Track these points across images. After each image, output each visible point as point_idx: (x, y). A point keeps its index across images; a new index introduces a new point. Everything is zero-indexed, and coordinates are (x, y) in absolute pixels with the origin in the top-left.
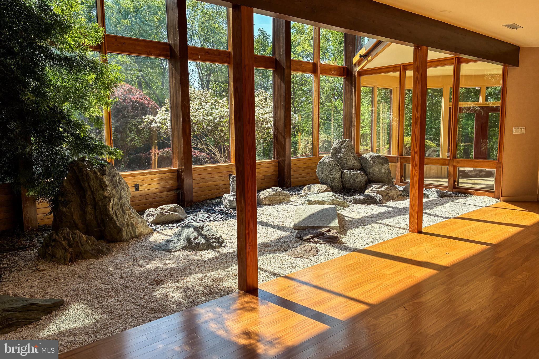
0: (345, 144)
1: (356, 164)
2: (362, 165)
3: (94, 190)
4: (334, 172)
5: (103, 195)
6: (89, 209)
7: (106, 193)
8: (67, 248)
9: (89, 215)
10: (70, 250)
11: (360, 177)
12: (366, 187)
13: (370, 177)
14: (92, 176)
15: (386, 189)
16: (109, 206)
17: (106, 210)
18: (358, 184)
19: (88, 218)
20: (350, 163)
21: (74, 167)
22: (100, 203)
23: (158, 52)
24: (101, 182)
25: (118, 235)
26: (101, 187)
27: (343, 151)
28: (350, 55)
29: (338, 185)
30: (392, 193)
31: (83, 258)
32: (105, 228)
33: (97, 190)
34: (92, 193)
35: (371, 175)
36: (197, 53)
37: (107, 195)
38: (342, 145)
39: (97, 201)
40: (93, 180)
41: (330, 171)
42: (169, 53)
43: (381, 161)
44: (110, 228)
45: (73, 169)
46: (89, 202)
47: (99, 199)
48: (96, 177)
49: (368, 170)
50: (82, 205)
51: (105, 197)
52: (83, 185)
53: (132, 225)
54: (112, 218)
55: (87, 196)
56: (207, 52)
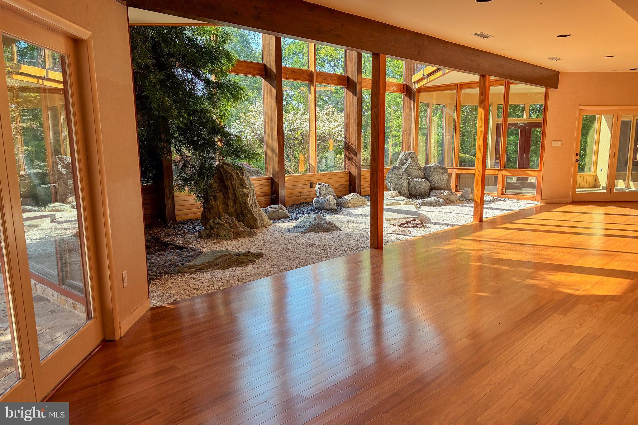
0: (410, 155)
1: (421, 174)
2: (425, 175)
3: (236, 187)
4: (402, 181)
5: (243, 192)
6: (231, 203)
7: (245, 191)
8: (230, 229)
9: (231, 208)
10: (232, 230)
11: (424, 184)
12: (430, 193)
13: (432, 185)
14: (235, 176)
15: (448, 194)
16: (248, 200)
17: (246, 203)
18: (423, 190)
19: (230, 211)
20: (415, 173)
21: (221, 169)
22: (240, 198)
23: (256, 72)
24: (241, 181)
25: (254, 223)
26: (242, 185)
27: (409, 162)
28: (409, 72)
29: (405, 191)
30: (452, 198)
31: (241, 237)
32: (244, 218)
33: (238, 187)
34: (234, 189)
35: (434, 183)
36: (286, 72)
37: (246, 192)
38: (408, 156)
39: (237, 196)
40: (236, 179)
41: (399, 180)
42: (264, 73)
43: (441, 171)
44: (248, 218)
45: (220, 171)
46: (231, 197)
47: (240, 195)
48: (238, 177)
49: (431, 179)
50: (225, 200)
51: (244, 194)
52: (226, 183)
53: (262, 217)
54: (250, 210)
55: (229, 192)
56: (294, 71)
